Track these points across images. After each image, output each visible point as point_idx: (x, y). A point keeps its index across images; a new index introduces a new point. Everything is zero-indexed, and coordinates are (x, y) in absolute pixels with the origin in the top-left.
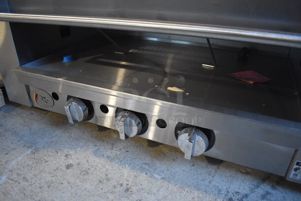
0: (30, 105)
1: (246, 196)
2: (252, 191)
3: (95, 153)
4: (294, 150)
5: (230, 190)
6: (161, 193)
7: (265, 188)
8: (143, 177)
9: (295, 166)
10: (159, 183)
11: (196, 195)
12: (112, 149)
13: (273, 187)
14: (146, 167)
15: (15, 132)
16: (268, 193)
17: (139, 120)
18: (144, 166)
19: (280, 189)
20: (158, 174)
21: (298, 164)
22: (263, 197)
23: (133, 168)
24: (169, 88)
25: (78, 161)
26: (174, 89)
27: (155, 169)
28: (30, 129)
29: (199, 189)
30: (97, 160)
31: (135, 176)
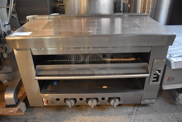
0: (43, 106)
1: (133, 112)
2: (133, 110)
3: (82, 115)
4: (141, 97)
5: (128, 112)
6: (111, 120)
7: (136, 108)
8: (103, 117)
9: (143, 100)
10: (109, 117)
11: (120, 117)
12: (87, 112)
13: (138, 107)
14: (102, 114)
16: (137, 109)
17: (96, 100)
18: (101, 114)
19: (139, 107)
20: (107, 115)
21: (143, 99)
22: (137, 111)
23: (98, 116)
24: (103, 87)
25: (79, 120)
26: (104, 87)
27: (105, 113)
28: (50, 115)
29: (120, 115)
30: (85, 117)
31: (101, 118)
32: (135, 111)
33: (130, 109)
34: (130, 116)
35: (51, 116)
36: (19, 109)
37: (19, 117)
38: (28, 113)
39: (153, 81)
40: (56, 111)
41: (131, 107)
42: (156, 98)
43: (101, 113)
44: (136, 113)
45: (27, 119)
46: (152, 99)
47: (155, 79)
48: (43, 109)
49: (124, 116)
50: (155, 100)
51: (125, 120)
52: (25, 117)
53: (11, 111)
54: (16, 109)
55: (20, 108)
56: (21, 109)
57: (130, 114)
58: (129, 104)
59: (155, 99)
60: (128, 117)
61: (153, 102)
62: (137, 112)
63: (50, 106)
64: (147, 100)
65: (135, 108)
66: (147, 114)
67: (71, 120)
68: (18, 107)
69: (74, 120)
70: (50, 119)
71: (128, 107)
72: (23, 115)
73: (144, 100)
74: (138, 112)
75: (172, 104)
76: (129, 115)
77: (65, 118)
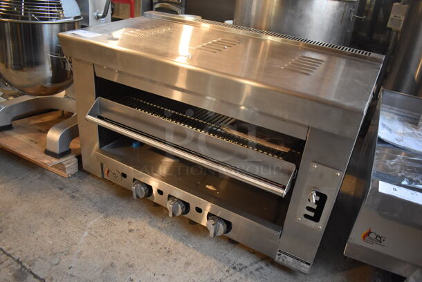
0: (101, 177)
1: (246, 267)
2: (251, 265)
3: (150, 223)
6: (191, 256)
8: (181, 244)
9: (279, 253)
10: (191, 250)
12: (162, 222)
14: (184, 238)
15: (90, 198)
17: (183, 205)
19: (271, 266)
20: (191, 244)
21: (280, 251)
22: (257, 270)
23: (175, 238)
24: (207, 186)
25: (137, 228)
26: (210, 187)
27: (190, 241)
28: (101, 197)
29: (216, 258)
30: (151, 229)
31: (176, 244)
32: (251, 269)
33: (246, 260)
34: (232, 271)
36: (61, 164)
37: (59, 177)
38: (75, 179)
39: (306, 216)
41: (253, 256)
42: (312, 264)
43: (184, 236)
44: (251, 273)
45: (66, 187)
46: (302, 261)
47: (312, 214)
49: (220, 265)
50: (308, 267)
51: (215, 272)
52: (65, 182)
53: (46, 161)
54: (55, 161)
55: (64, 163)
56: (64, 165)
57: (238, 268)
58: (253, 250)
59: (309, 264)
60: (228, 271)
61: (303, 269)
62: (254, 272)
63: (114, 184)
64: (290, 260)
65: (259, 263)
68: (62, 160)
70: (96, 203)
71: (248, 254)
72: (65, 178)
73: (282, 255)
74: (257, 272)
76: (234, 268)
77: (119, 212)
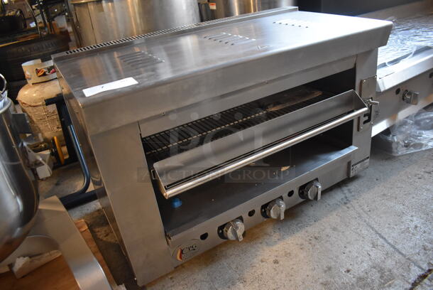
1: (346, 197)
2: (344, 194)
5: (339, 201)
9: (352, 168)
11: (335, 213)
16: (349, 190)
32: (348, 195)
33: (338, 196)
35: (207, 282)
39: (365, 122)
40: (207, 265)
42: (369, 156)
44: (353, 196)
46: (365, 159)
47: (366, 118)
48: (171, 278)
49: (340, 210)
50: (368, 160)
51: (347, 215)
57: (346, 202)
59: (368, 158)
61: (366, 165)
64: (358, 166)
65: (343, 189)
66: (369, 189)
67: (258, 265)
69: (262, 261)
73: (354, 167)
74: (353, 193)
75: (389, 158)
77: (240, 268)
